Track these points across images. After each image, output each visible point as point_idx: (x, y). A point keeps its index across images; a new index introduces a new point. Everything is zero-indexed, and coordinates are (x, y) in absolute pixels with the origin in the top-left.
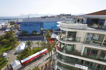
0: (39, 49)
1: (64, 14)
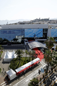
0: (27, 59)
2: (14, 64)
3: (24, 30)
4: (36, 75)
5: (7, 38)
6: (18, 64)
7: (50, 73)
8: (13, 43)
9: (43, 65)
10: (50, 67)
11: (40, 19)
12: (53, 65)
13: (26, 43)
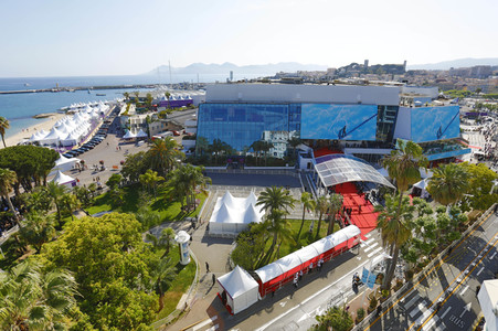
0: (306, 229)
1: (366, 62)
2: (251, 246)
3: (299, 110)
4: (342, 294)
5: (226, 139)
6: (267, 248)
7: (399, 292)
8: (251, 161)
9: (374, 255)
10: (401, 266)
11: (369, 65)
12: (413, 258)
13: (304, 162)
